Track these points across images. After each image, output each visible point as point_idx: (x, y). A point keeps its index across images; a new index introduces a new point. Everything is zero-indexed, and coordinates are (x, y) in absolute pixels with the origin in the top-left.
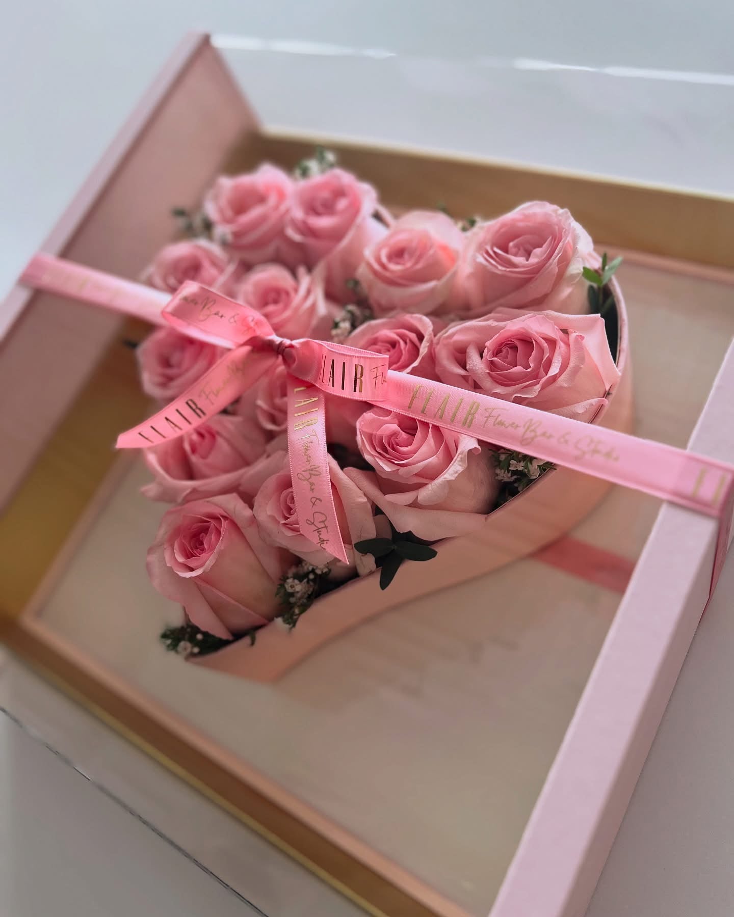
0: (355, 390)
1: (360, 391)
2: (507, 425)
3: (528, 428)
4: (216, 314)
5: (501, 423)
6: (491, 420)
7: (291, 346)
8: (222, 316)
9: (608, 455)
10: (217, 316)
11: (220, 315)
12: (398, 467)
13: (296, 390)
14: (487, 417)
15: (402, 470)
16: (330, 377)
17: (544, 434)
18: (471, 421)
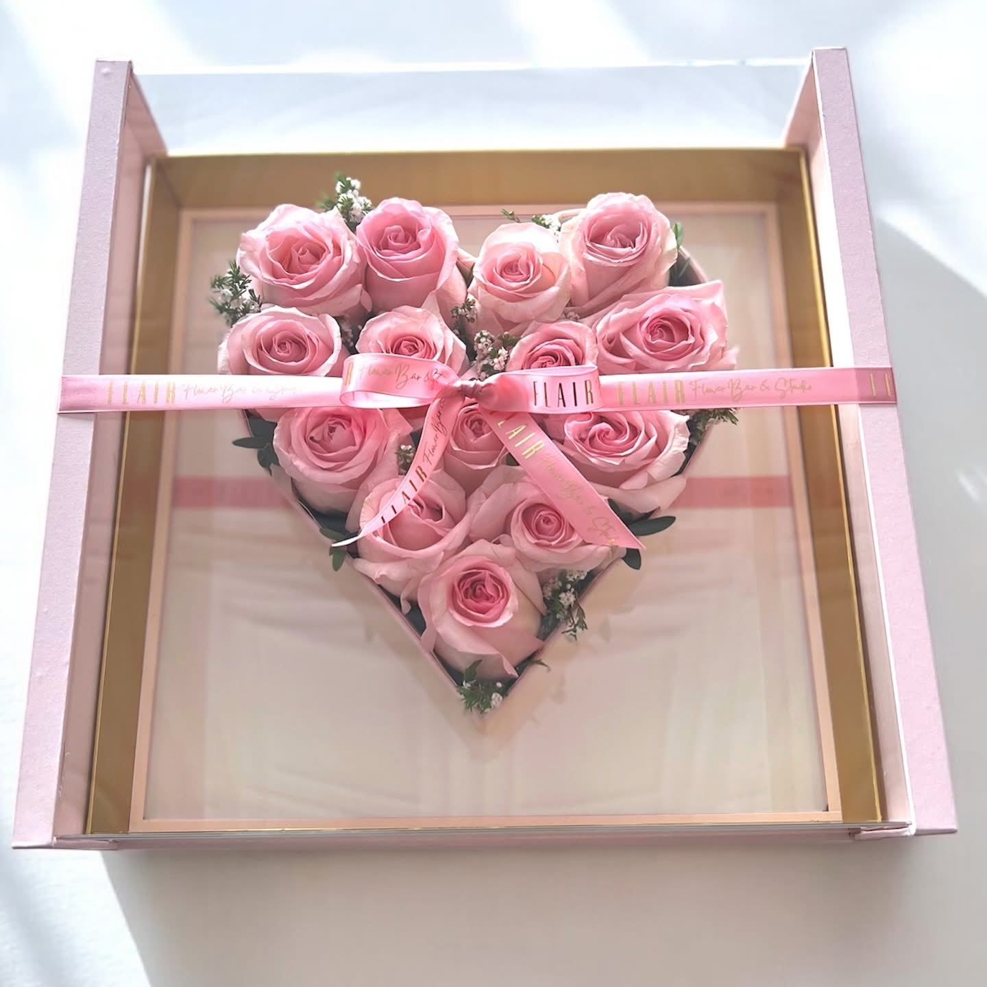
0: (587, 403)
1: (592, 402)
2: (714, 390)
3: (733, 387)
4: (412, 378)
5: (709, 391)
6: (700, 392)
7: (489, 385)
8: (418, 378)
9: (803, 387)
10: (414, 379)
11: (416, 377)
12: (622, 459)
13: (499, 424)
14: (695, 389)
15: (628, 460)
16: (559, 399)
17: (747, 388)
18: (683, 396)
